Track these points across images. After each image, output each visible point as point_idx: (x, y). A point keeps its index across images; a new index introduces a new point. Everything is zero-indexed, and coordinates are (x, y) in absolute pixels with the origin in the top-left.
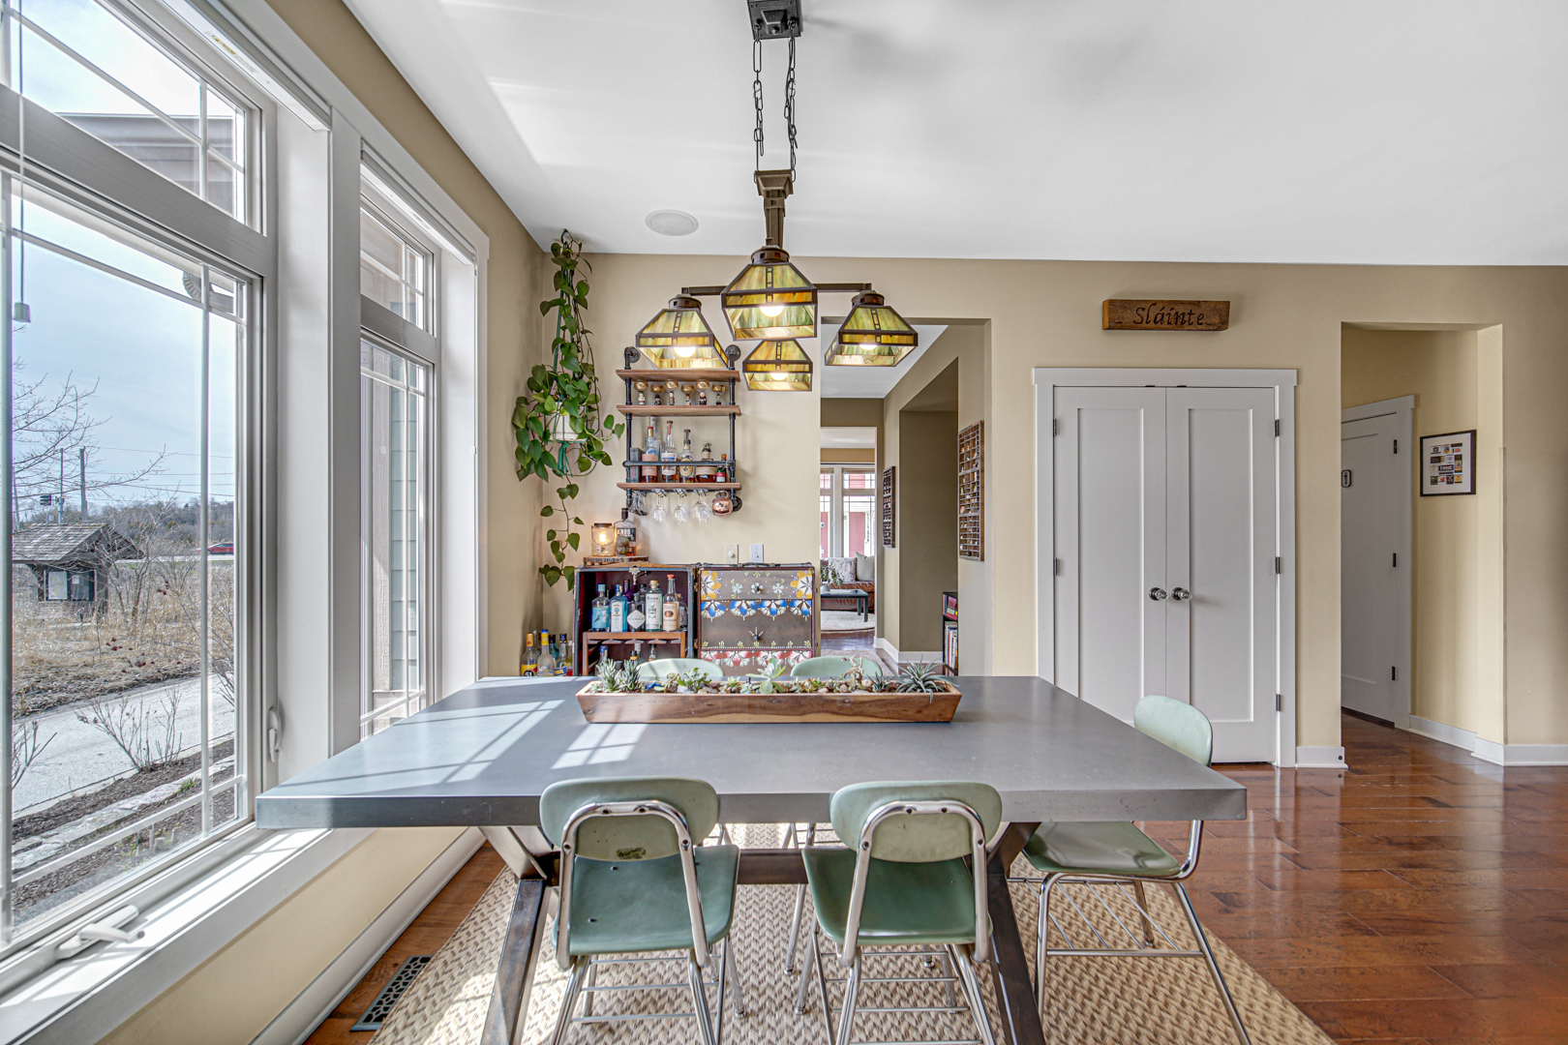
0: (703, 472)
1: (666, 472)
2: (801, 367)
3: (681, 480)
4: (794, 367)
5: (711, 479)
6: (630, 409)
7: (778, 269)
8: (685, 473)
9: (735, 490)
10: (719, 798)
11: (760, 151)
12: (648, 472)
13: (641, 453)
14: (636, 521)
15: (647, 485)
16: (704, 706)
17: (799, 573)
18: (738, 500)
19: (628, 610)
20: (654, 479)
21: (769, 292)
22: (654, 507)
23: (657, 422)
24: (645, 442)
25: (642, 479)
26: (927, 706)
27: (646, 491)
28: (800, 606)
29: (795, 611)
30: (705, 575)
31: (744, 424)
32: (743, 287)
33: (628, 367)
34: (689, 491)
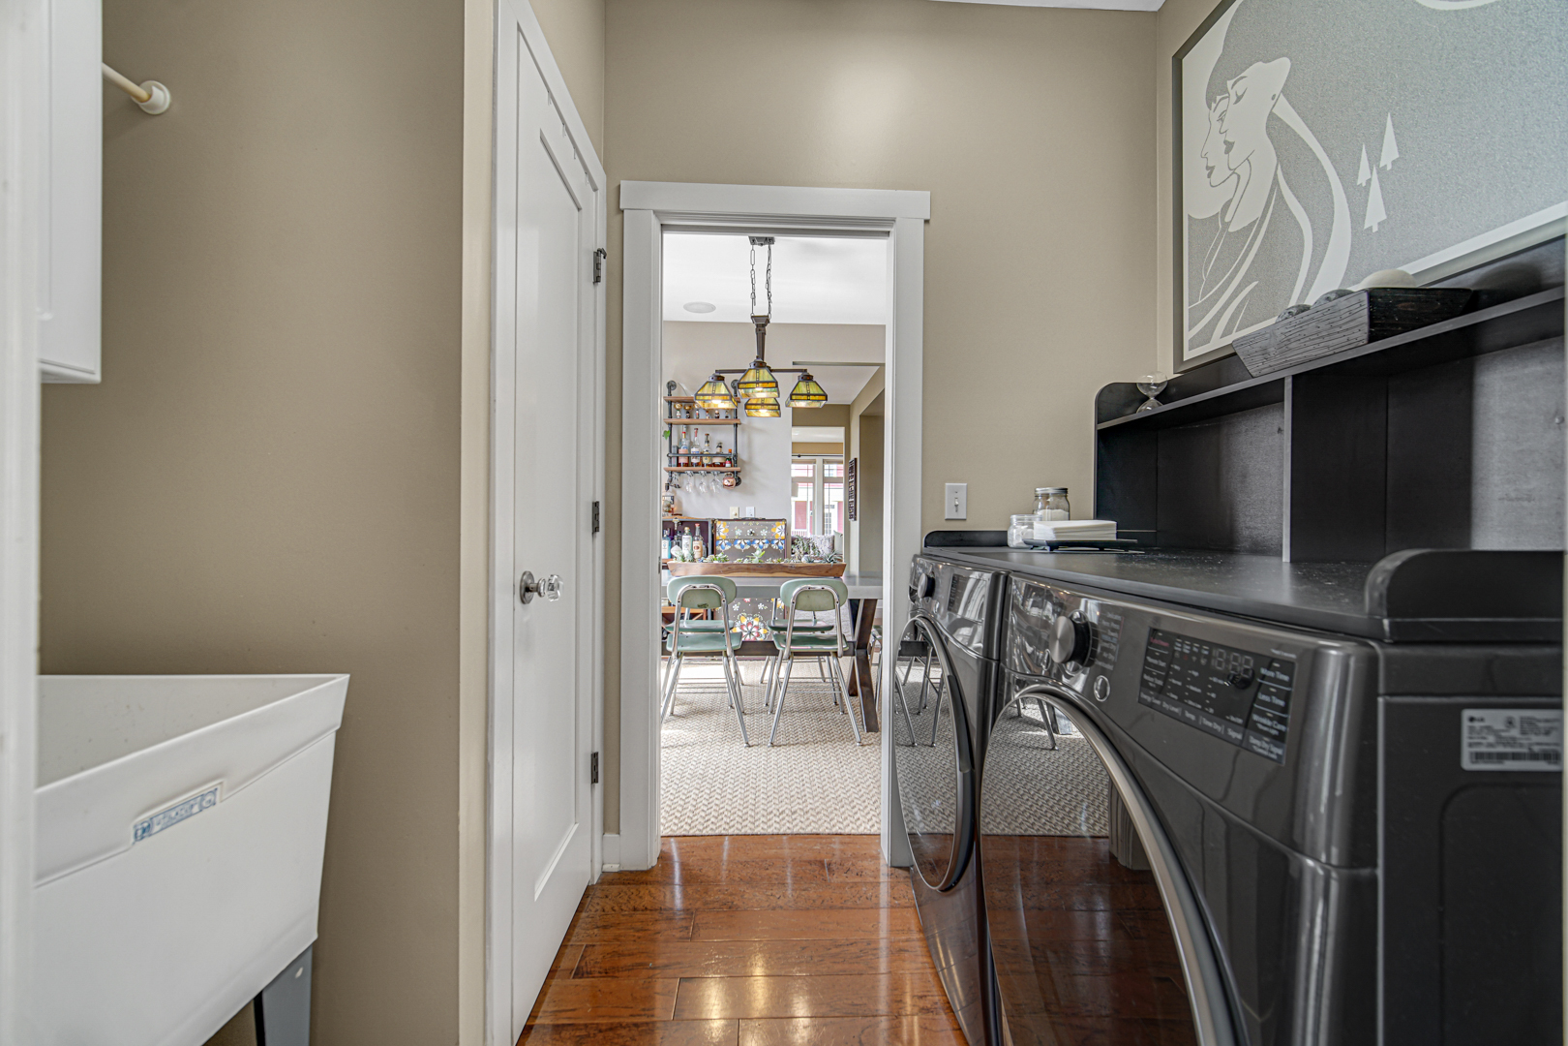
0: (717, 460)
1: (694, 461)
2: (774, 407)
3: (703, 466)
4: (770, 407)
5: (722, 465)
6: (671, 421)
7: (761, 371)
8: (706, 461)
9: (737, 472)
10: (736, 588)
11: (754, 303)
12: (682, 460)
13: (678, 449)
14: (674, 492)
15: (682, 468)
16: (726, 568)
17: (777, 523)
18: (739, 478)
19: (671, 546)
20: (687, 465)
21: (757, 382)
22: (685, 483)
23: (687, 428)
24: (680, 441)
25: (679, 465)
26: (830, 569)
27: (680, 473)
28: (777, 544)
29: (774, 546)
30: (719, 524)
31: (743, 430)
32: (746, 380)
33: (670, 394)
34: (708, 472)
